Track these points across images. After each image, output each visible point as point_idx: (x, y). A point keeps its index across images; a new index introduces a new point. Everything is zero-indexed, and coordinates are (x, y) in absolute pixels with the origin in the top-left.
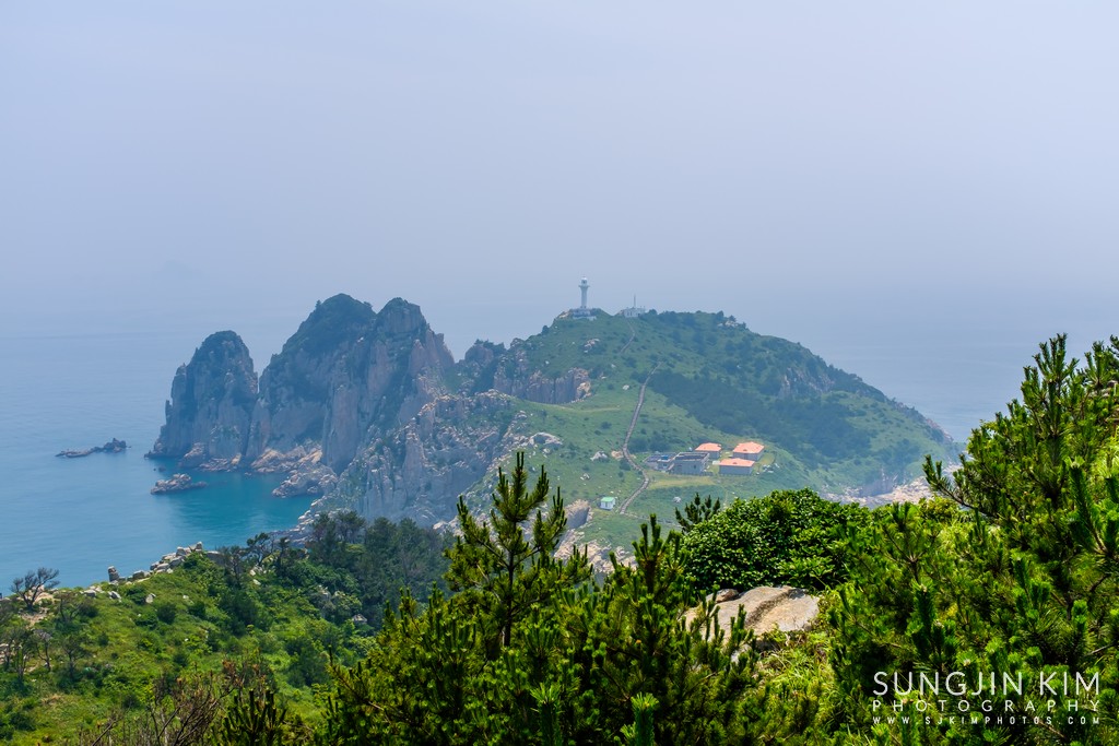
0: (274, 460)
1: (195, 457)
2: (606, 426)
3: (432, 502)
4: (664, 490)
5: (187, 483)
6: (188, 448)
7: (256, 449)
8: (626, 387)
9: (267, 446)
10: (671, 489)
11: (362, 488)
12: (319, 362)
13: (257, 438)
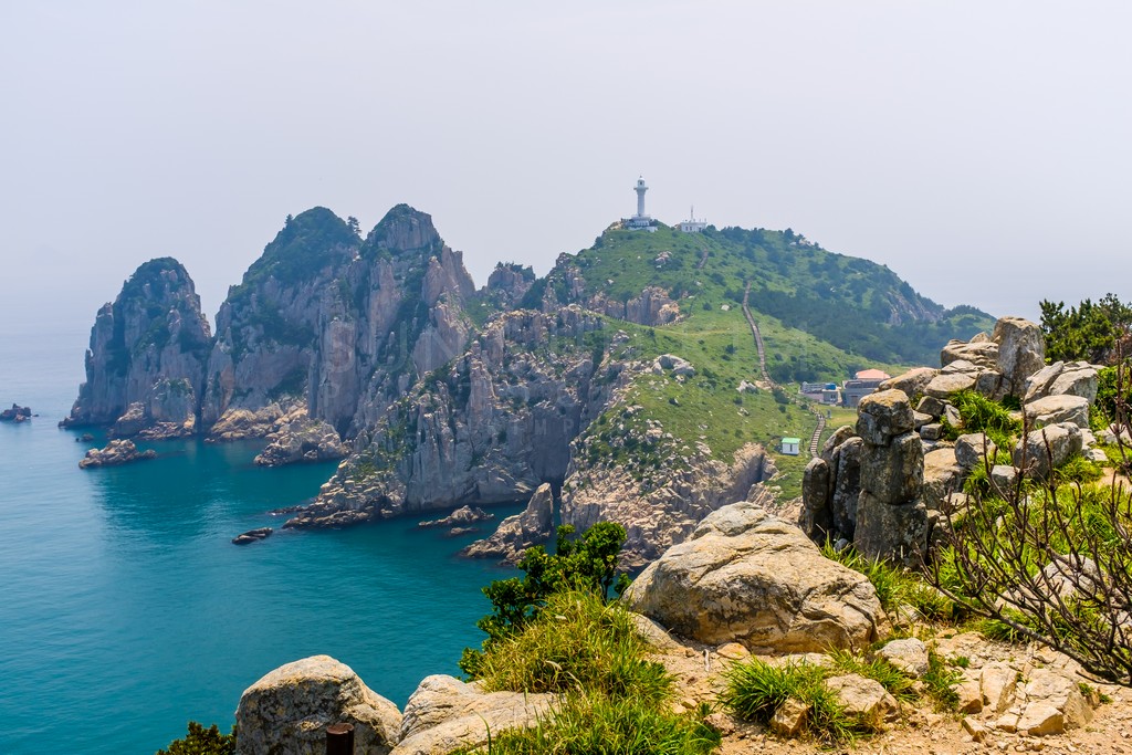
0: (241, 422)
1: (133, 421)
2: (730, 349)
3: (508, 458)
5: (130, 451)
6: (120, 410)
7: (217, 409)
8: (726, 308)
9: (230, 403)
11: (409, 441)
12: (296, 293)
13: (216, 394)
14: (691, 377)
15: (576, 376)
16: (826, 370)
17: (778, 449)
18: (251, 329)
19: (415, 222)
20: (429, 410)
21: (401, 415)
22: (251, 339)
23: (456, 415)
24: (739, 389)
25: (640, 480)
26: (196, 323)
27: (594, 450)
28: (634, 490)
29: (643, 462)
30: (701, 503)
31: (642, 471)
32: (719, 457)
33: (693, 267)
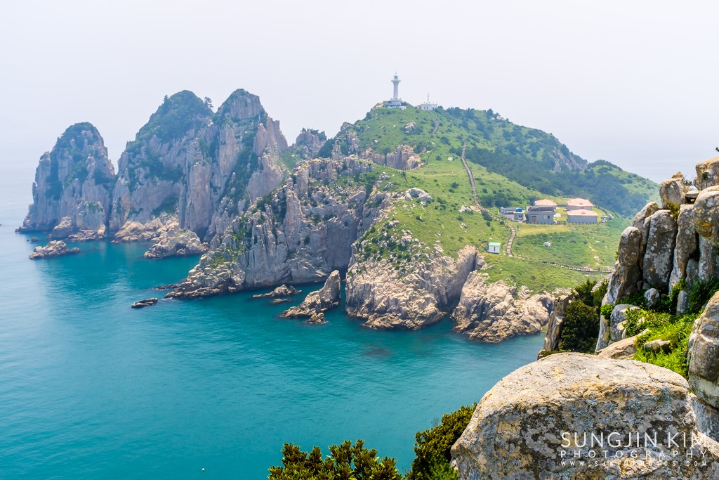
0: (135, 230)
1: (64, 229)
2: (455, 186)
3: (311, 254)
4: (533, 236)
5: (63, 248)
6: (56, 222)
7: (119, 221)
8: (451, 159)
9: (128, 218)
10: (539, 236)
11: (247, 243)
12: (170, 146)
13: (119, 212)
14: (430, 203)
15: (355, 202)
16: (516, 199)
17: (486, 249)
18: (141, 169)
19: (249, 101)
20: (259, 222)
21: (241, 225)
22: (141, 177)
23: (277, 226)
24: (461, 211)
25: (397, 268)
26: (105, 165)
27: (367, 249)
28: (394, 275)
29: (400, 257)
30: (437, 284)
31: (399, 263)
32: (449, 254)
33: (429, 132)
